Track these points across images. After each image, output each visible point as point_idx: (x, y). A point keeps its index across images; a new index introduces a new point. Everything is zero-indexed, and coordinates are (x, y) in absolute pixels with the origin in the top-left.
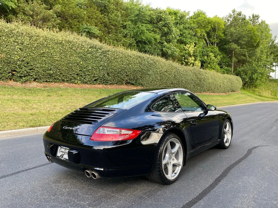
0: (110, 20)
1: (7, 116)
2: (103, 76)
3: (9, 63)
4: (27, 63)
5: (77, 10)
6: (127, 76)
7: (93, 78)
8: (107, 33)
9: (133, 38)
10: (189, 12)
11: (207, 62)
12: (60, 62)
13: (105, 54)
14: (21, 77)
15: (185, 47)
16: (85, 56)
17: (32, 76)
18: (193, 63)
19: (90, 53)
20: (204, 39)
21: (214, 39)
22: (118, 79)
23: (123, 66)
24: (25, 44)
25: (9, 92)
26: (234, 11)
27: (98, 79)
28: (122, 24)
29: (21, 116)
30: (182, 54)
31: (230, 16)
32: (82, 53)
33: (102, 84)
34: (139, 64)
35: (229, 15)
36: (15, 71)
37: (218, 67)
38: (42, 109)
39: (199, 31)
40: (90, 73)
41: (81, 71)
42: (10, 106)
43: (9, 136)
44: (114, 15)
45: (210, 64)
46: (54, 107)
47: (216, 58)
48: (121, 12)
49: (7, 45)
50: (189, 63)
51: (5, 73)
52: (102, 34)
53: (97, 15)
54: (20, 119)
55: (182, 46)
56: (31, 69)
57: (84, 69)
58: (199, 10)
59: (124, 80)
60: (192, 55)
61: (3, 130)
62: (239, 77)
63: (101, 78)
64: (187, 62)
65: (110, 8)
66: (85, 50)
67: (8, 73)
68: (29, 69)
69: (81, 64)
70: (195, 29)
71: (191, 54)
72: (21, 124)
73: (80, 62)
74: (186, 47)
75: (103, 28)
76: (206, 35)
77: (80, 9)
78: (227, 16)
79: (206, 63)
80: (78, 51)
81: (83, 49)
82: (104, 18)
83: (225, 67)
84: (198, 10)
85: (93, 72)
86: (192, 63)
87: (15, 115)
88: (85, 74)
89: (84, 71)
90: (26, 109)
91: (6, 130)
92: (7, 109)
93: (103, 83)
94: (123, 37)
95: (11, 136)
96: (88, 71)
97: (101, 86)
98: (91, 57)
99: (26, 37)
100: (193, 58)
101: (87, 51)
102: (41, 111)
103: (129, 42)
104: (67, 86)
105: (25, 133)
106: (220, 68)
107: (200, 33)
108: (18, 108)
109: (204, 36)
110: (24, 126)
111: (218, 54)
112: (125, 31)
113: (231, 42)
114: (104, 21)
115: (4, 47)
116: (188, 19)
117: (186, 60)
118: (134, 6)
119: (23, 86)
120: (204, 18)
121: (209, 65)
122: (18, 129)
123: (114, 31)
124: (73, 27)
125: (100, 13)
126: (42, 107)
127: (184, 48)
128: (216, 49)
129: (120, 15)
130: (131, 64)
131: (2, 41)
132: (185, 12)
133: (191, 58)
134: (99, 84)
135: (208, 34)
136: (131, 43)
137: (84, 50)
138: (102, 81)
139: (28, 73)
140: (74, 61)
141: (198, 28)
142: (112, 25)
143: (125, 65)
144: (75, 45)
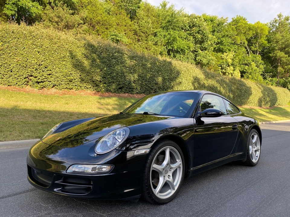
0: (140, 27)
1: (13, 124)
2: (129, 83)
3: (26, 67)
4: (46, 68)
5: (105, 17)
6: (156, 84)
7: (118, 86)
8: (137, 41)
9: (164, 46)
10: (227, 18)
11: (248, 72)
12: (82, 67)
13: (131, 60)
14: (38, 83)
15: (222, 55)
16: (109, 61)
17: (50, 82)
18: (232, 73)
19: (115, 58)
20: (244, 47)
21: (256, 47)
22: (145, 88)
23: (151, 73)
24: (44, 47)
25: (23, 99)
26: (279, 16)
27: (124, 87)
28: (153, 31)
29: (29, 125)
30: (219, 63)
31: (276, 21)
32: (106, 59)
33: (128, 93)
34: (170, 71)
35: (274, 20)
36: (32, 76)
37: (261, 78)
38: (56, 118)
39: (239, 39)
40: (115, 81)
41: (105, 78)
42: (20, 114)
43: (9, 148)
44: (144, 22)
45: (251, 74)
46: (71, 117)
47: (258, 68)
48: (152, 19)
49: (24, 48)
50: (227, 74)
51: (21, 79)
52: (132, 42)
53: (127, 22)
54: (27, 128)
55: (219, 54)
56: (49, 75)
57: (108, 75)
58: (239, 16)
59: (152, 89)
60: (230, 65)
61: (4, 140)
62: (286, 89)
63: (127, 87)
64: (225, 72)
65: (140, 15)
66: (110, 55)
67: (25, 78)
68: (47, 75)
69: (105, 70)
70: (234, 36)
71: (230, 63)
72: (26, 134)
73: (103, 68)
74: (224, 56)
75: (133, 36)
76: (246, 43)
77: (108, 15)
78: (272, 21)
79: (246, 74)
80: (102, 56)
81: (108, 53)
82: (134, 25)
83: (269, 77)
84: (237, 16)
85: (118, 79)
86: (230, 73)
87: (23, 124)
88: (109, 81)
89: (108, 78)
90: (37, 117)
91: (7, 141)
92: (15, 117)
93: (129, 91)
94: (154, 45)
95: (12, 147)
96: (112, 78)
97: (127, 95)
98: (116, 63)
99: (45, 40)
100: (232, 68)
101: (112, 56)
102: (54, 120)
103: (160, 50)
104: (89, 93)
105: (29, 144)
106: (263, 79)
107: (240, 41)
108: (29, 116)
109: (244, 44)
110: (29, 136)
111: (261, 63)
112: (156, 39)
113: (276, 50)
114: (134, 28)
115: (22, 49)
116: (226, 25)
117: (224, 70)
118: (165, 13)
119: (40, 93)
120: (245, 24)
121: (250, 76)
122: (21, 140)
123: (144, 38)
124: (100, 34)
125: (130, 20)
126: (56, 116)
127: (221, 57)
128: (259, 57)
129: (151, 22)
130: (161, 71)
131: (19, 43)
132: (222, 18)
133: (230, 68)
134: (124, 93)
135: (249, 41)
136: (162, 51)
137: (108, 55)
138: (128, 89)
139: (46, 78)
140: (97, 66)
141: (237, 35)
142: (143, 32)
143: (154, 72)
144: (99, 49)
